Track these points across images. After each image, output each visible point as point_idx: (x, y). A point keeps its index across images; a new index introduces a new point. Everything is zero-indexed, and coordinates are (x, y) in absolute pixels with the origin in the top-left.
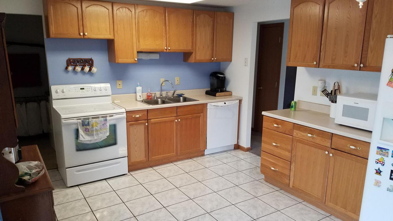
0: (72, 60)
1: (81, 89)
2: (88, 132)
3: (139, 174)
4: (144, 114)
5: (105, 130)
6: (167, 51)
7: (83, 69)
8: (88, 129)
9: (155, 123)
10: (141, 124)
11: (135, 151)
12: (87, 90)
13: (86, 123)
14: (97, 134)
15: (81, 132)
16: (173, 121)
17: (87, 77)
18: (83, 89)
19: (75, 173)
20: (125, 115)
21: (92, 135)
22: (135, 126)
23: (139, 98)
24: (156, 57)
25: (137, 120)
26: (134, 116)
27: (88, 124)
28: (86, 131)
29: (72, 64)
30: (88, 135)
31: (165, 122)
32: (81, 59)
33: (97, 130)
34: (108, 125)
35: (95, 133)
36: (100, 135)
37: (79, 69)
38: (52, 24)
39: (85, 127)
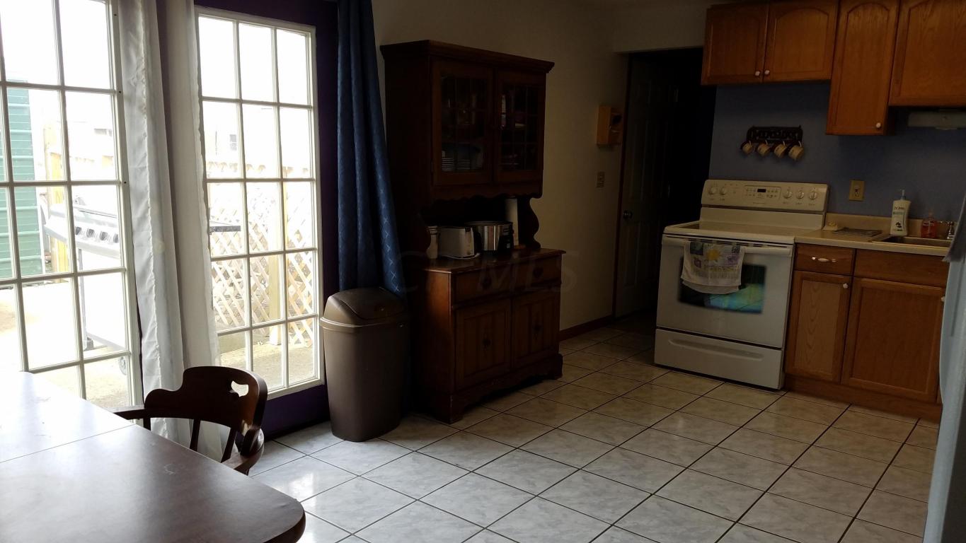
1: (759, 191)
2: (699, 269)
4: (844, 260)
8: (700, 262)
10: (833, 281)
11: (808, 345)
12: (770, 194)
13: (698, 248)
14: (714, 277)
18: (764, 191)
19: (672, 343)
21: (706, 275)
22: (816, 285)
23: (895, 230)
25: (822, 269)
26: (814, 258)
27: (701, 252)
28: (697, 263)
29: (756, 137)
30: (698, 273)
32: (778, 129)
33: (714, 268)
35: (710, 272)
39: (695, 256)
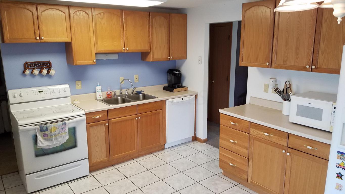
0: (29, 64)
1: (39, 92)
2: (47, 138)
3: (101, 175)
4: (104, 115)
5: (64, 134)
6: (126, 52)
7: (40, 72)
8: (47, 134)
9: (116, 123)
10: (102, 124)
11: (96, 151)
12: (45, 92)
13: (45, 128)
14: (56, 139)
15: (39, 138)
16: (133, 119)
17: (46, 79)
18: (42, 91)
19: (35, 178)
20: (84, 117)
21: (51, 140)
22: (95, 127)
23: (99, 98)
24: (115, 57)
25: (97, 121)
26: (93, 118)
27: (47, 129)
28: (45, 136)
29: (30, 67)
30: (47, 140)
31: (126, 120)
32: (39, 62)
33: (55, 135)
34: (67, 129)
35: (53, 137)
36: (60, 139)
37: (36, 72)
38: (6, 29)
39: (44, 132)
